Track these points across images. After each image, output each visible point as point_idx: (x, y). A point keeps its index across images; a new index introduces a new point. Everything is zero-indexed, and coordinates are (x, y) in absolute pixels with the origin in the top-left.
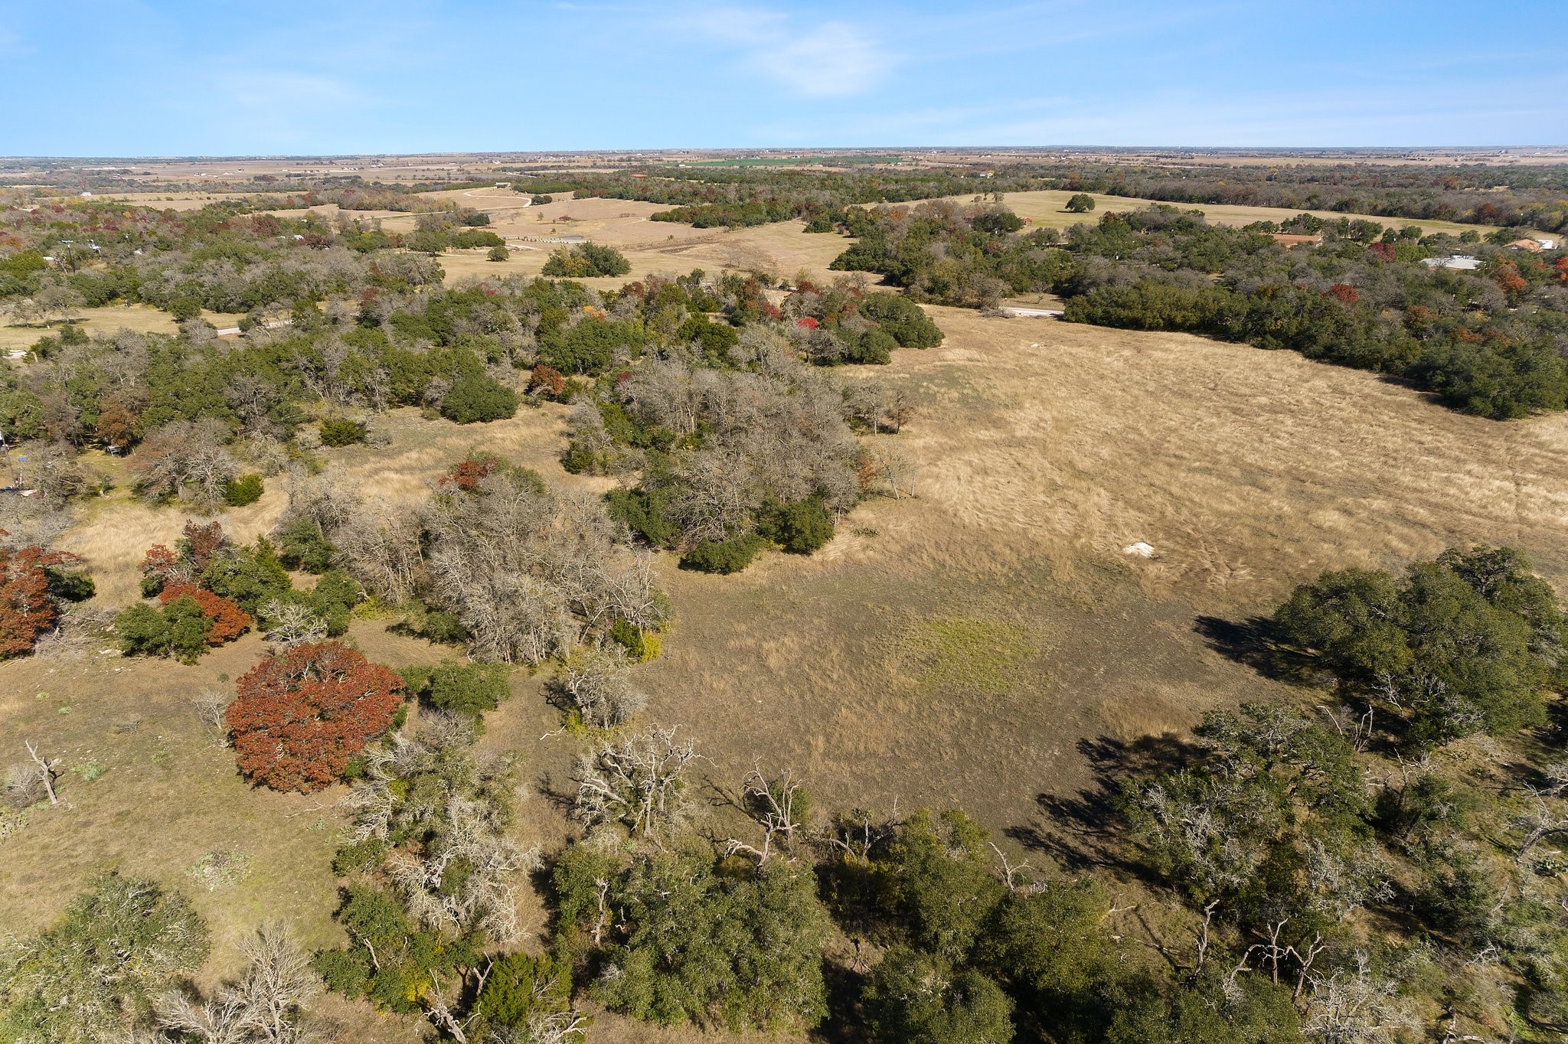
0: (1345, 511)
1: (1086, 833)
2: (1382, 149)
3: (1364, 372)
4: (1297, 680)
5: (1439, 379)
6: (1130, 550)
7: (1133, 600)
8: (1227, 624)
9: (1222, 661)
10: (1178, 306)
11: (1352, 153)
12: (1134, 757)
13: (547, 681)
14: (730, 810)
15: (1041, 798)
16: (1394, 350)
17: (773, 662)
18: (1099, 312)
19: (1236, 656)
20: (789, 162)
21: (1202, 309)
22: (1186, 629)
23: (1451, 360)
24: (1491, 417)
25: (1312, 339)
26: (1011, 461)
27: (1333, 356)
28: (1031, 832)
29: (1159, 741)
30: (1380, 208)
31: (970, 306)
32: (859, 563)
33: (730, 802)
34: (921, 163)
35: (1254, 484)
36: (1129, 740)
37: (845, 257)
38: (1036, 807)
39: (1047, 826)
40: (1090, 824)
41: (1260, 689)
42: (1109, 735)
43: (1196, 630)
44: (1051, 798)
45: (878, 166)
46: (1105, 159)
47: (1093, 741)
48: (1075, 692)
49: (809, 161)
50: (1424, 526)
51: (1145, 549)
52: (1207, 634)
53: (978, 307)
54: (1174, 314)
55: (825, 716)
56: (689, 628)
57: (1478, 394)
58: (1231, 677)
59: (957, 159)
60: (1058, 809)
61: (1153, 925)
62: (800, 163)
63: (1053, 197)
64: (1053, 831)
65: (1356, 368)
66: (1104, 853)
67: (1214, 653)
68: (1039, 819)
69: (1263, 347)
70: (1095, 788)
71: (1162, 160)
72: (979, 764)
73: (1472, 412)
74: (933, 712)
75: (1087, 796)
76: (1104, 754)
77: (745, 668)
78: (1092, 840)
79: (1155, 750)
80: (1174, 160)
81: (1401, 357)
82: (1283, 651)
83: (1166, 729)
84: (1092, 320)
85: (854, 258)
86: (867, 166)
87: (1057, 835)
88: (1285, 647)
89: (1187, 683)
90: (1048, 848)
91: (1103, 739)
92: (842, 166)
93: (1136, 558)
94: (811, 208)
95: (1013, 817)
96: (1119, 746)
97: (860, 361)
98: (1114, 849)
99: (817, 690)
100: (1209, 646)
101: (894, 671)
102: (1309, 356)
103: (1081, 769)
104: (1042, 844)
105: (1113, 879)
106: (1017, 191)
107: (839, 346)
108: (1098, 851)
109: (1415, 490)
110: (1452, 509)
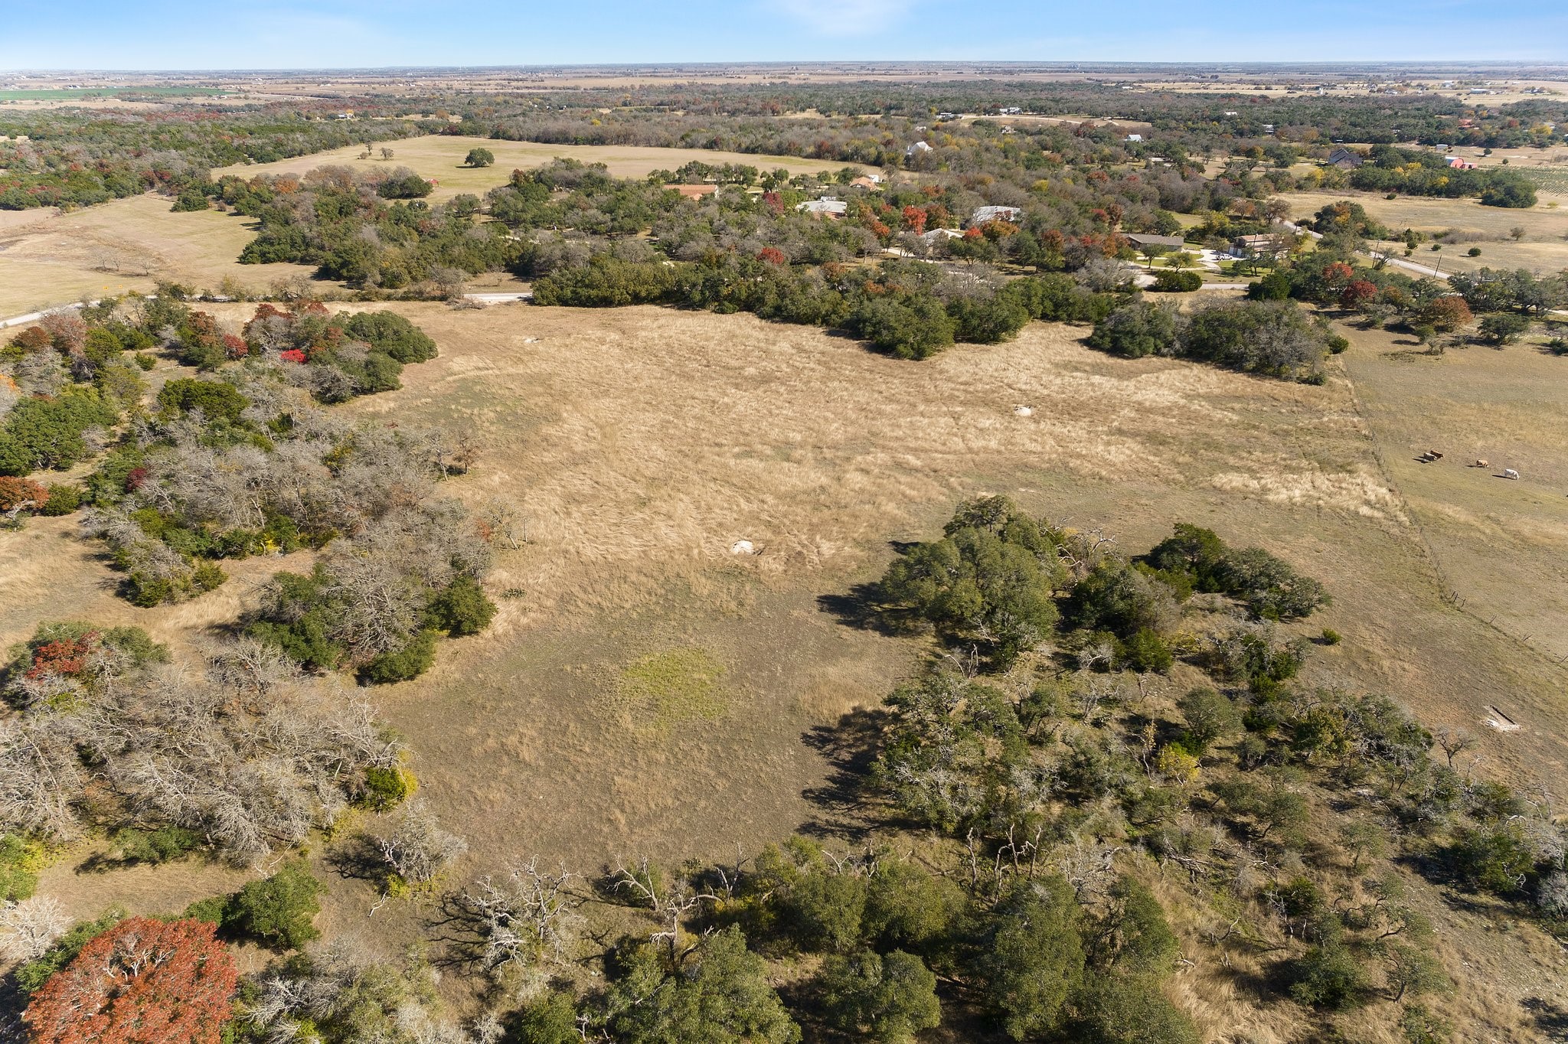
0: (862, 470)
1: (849, 809)
2: (701, 65)
3: (810, 327)
4: (909, 633)
5: (869, 329)
6: (736, 550)
7: (764, 597)
8: (839, 597)
9: (854, 632)
10: (638, 278)
11: (680, 70)
12: (844, 736)
13: (325, 855)
14: (591, 906)
15: (805, 794)
16: (827, 306)
17: (526, 754)
18: (568, 292)
19: (858, 624)
20: (64, 93)
21: (662, 282)
22: (815, 611)
23: (874, 314)
24: (912, 359)
25: (761, 301)
26: (588, 481)
27: (781, 315)
28: (814, 824)
29: (854, 716)
30: (743, 146)
31: (434, 299)
32: (528, 628)
33: (586, 899)
34: (250, 96)
35: (788, 459)
36: (834, 724)
37: (256, 248)
38: (806, 803)
39: (823, 816)
40: (847, 802)
41: (889, 648)
42: (817, 724)
43: (822, 610)
44: (811, 791)
45: (199, 100)
46: (456, 85)
47: (811, 733)
48: (773, 695)
49: (98, 94)
50: (917, 470)
51: (747, 546)
52: (831, 611)
53: (443, 298)
54: (638, 288)
55: (606, 789)
56: (420, 748)
57: (900, 341)
58: (866, 644)
59: (292, 88)
60: (822, 798)
61: (929, 860)
62: (87, 96)
63: (440, 146)
64: (828, 817)
65: (803, 324)
66: (867, 820)
67: (844, 627)
68: (814, 812)
69: (723, 312)
70: (833, 771)
71: (514, 84)
72: (746, 784)
73: (899, 356)
74: (686, 754)
75: (832, 779)
76: (824, 741)
77: (505, 771)
78: (855, 813)
79: (855, 724)
80: (526, 84)
81: (834, 312)
82: (886, 610)
83: (852, 704)
84: (564, 302)
85: (266, 248)
86: (183, 100)
87: (832, 819)
88: (886, 606)
89: (842, 660)
90: (832, 831)
91: (815, 728)
92: (149, 101)
93: (744, 556)
94: (167, 179)
95: (796, 818)
96: (829, 730)
97: (370, 391)
98: (873, 814)
99: (582, 768)
100: (839, 622)
101: (631, 727)
102: (762, 317)
103: (816, 759)
104: (827, 831)
105: (886, 837)
106: (396, 139)
107: (348, 381)
108: (865, 820)
109: (897, 438)
110: (926, 451)
